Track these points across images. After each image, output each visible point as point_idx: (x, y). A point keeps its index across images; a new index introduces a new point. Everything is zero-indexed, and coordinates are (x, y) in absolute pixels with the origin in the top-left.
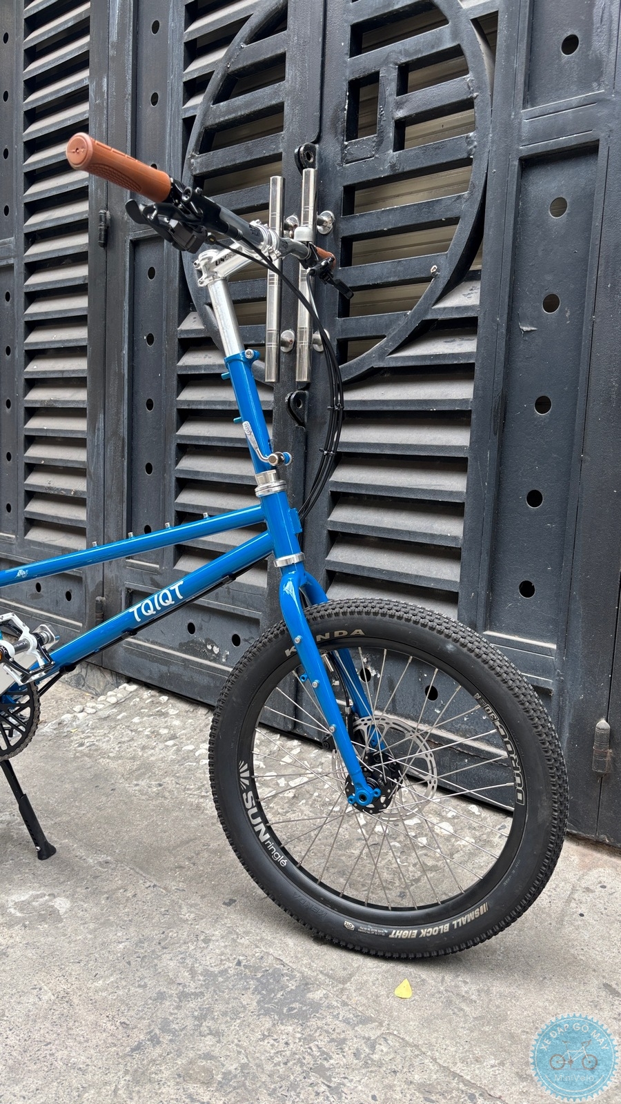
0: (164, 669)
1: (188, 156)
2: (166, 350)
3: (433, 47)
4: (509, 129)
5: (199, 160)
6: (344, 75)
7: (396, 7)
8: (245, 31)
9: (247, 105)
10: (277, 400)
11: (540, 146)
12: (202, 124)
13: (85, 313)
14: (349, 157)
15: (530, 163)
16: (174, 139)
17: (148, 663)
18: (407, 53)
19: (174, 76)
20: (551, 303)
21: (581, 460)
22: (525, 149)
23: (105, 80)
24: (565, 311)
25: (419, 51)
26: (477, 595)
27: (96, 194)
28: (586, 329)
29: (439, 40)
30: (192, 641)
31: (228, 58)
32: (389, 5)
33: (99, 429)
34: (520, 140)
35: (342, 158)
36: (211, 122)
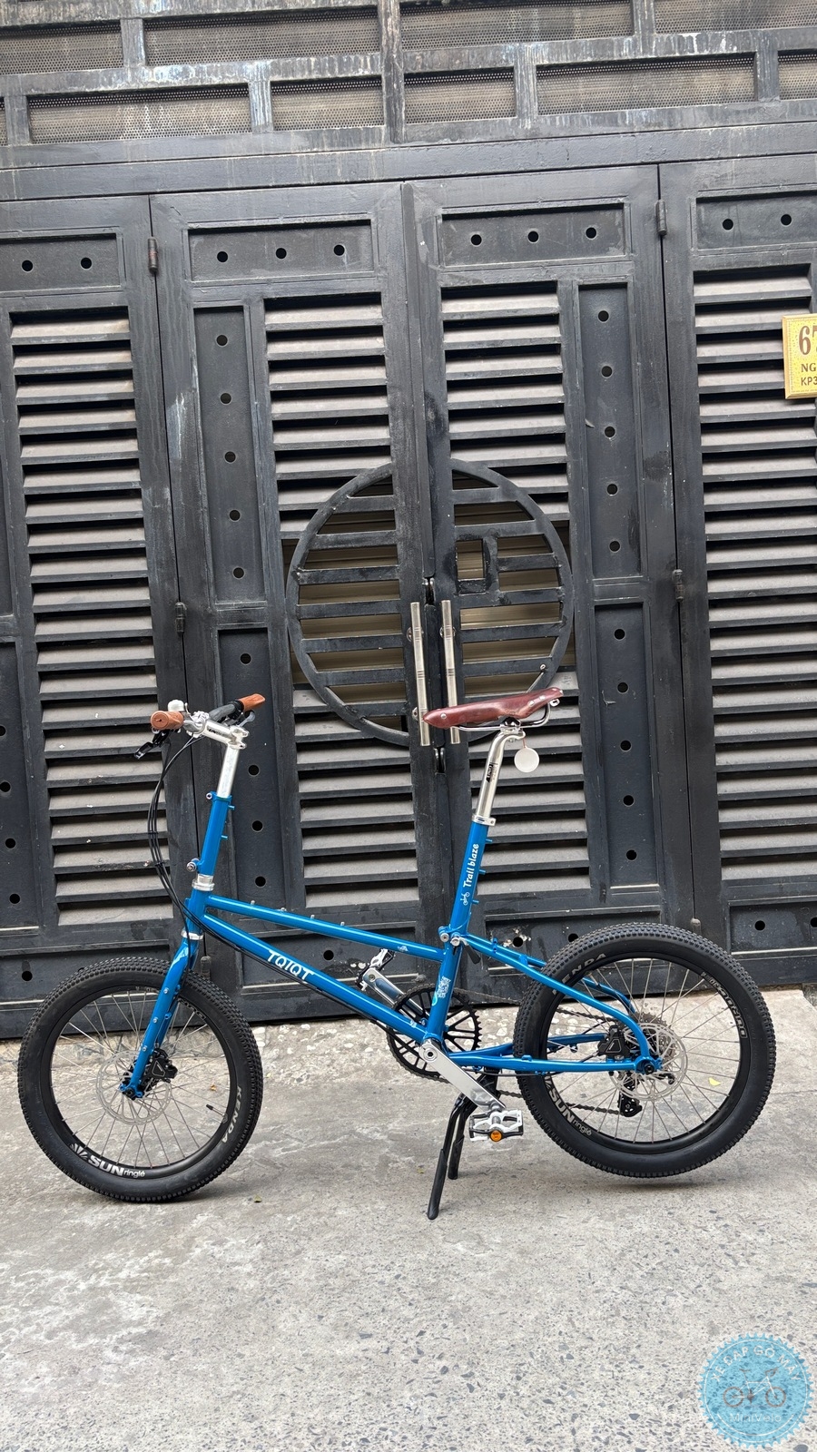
0: (304, 1000)
1: (291, 569)
2: (279, 723)
3: (524, 532)
4: (586, 589)
5: (306, 574)
6: (453, 536)
7: (492, 501)
8: (350, 485)
9: (358, 540)
10: (413, 757)
11: (608, 600)
12: (307, 547)
13: (154, 693)
14: (463, 590)
15: (600, 609)
16: (273, 555)
17: (279, 1001)
18: (504, 532)
19: (268, 504)
20: (623, 687)
21: (659, 776)
22: (598, 601)
23: (168, 490)
24: (633, 692)
25: (514, 532)
26: (603, 866)
27: (163, 586)
28: (650, 703)
29: (529, 528)
30: (332, 966)
31: (332, 501)
32: (486, 499)
33: (185, 799)
34: (594, 596)
35: (458, 591)
36: (317, 546)
